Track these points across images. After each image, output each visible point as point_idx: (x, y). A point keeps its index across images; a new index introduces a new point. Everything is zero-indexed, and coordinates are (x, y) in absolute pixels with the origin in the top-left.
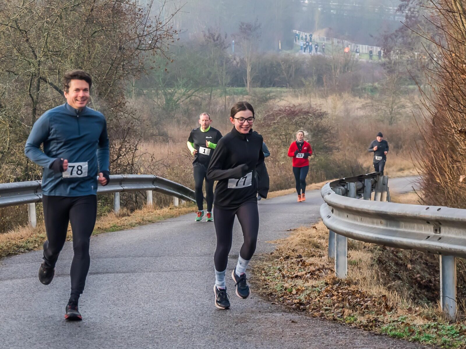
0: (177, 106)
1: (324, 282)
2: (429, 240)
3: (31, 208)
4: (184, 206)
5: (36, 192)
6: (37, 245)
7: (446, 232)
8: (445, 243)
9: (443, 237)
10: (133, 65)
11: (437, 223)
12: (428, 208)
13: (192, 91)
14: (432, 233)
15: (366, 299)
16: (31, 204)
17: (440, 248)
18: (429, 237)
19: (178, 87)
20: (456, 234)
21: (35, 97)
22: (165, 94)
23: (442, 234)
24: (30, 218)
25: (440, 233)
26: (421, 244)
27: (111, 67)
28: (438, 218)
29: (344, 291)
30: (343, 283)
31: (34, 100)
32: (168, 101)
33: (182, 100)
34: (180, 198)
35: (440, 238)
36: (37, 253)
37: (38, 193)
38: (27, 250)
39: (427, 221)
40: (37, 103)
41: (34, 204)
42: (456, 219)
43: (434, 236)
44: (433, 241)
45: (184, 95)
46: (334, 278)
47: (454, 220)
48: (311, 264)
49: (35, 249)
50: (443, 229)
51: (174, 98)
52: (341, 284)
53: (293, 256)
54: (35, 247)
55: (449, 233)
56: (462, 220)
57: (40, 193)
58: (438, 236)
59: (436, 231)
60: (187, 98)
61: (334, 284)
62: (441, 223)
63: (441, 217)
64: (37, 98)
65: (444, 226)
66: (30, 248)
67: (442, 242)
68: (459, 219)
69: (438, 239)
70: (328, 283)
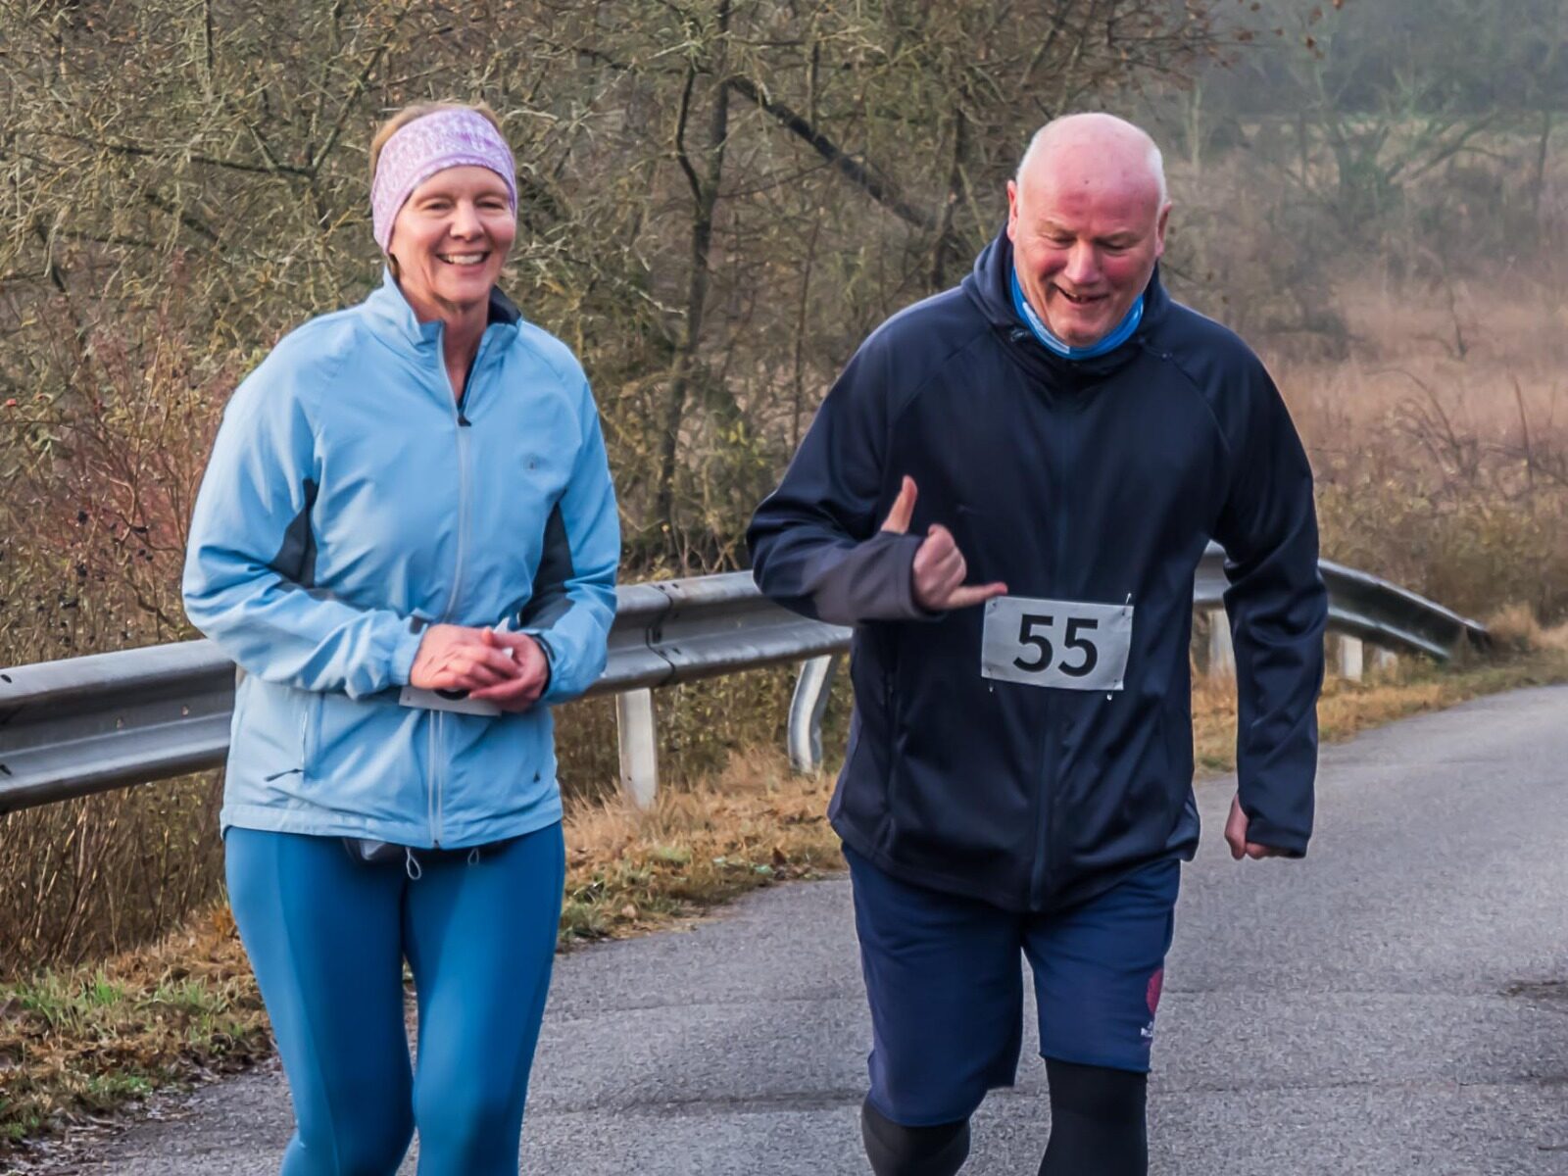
0: (1392, 194)
3: (633, 714)
4: (1385, 682)
5: (658, 637)
6: (630, 910)
10: (1158, 22)
13: (1459, 127)
16: (631, 695)
19: (1396, 110)
21: (703, 171)
22: (1339, 144)
24: (628, 761)
27: (1054, 34)
31: (701, 186)
32: (1350, 172)
33: (1414, 167)
34: (1372, 639)
36: (622, 954)
37: (663, 643)
38: (578, 934)
40: (712, 195)
41: (645, 693)
45: (1423, 144)
49: (624, 930)
51: (1382, 159)
54: (621, 920)
57: (674, 642)
60: (1434, 162)
64: (717, 177)
66: (600, 924)
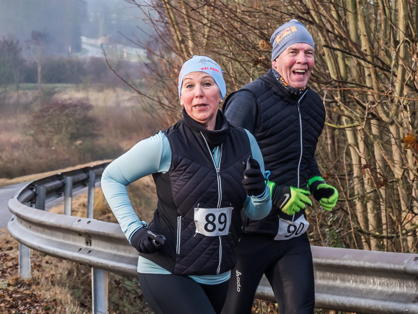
1: (7, 283)
2: (81, 253)
7: (96, 246)
8: (94, 256)
9: (93, 250)
11: (87, 236)
12: (80, 220)
14: (83, 245)
15: (36, 304)
17: (89, 261)
18: (81, 249)
20: (104, 248)
23: (93, 247)
25: (91, 245)
26: (73, 257)
28: (87, 231)
29: (17, 296)
30: (25, 283)
35: (90, 251)
39: (79, 233)
42: (102, 233)
43: (86, 249)
44: (84, 254)
46: (17, 279)
47: (101, 234)
48: (13, 259)
50: (93, 242)
52: (22, 284)
53: (5, 248)
55: (98, 246)
56: (107, 234)
58: (89, 249)
59: (87, 243)
61: (17, 285)
62: (91, 236)
63: (90, 231)
65: (94, 239)
67: (91, 255)
68: (104, 233)
69: (88, 252)
70: (11, 283)
